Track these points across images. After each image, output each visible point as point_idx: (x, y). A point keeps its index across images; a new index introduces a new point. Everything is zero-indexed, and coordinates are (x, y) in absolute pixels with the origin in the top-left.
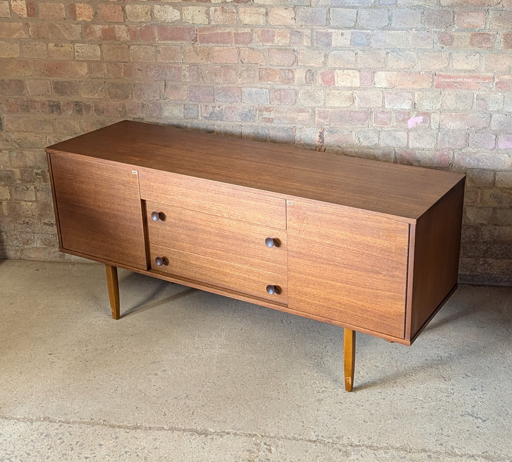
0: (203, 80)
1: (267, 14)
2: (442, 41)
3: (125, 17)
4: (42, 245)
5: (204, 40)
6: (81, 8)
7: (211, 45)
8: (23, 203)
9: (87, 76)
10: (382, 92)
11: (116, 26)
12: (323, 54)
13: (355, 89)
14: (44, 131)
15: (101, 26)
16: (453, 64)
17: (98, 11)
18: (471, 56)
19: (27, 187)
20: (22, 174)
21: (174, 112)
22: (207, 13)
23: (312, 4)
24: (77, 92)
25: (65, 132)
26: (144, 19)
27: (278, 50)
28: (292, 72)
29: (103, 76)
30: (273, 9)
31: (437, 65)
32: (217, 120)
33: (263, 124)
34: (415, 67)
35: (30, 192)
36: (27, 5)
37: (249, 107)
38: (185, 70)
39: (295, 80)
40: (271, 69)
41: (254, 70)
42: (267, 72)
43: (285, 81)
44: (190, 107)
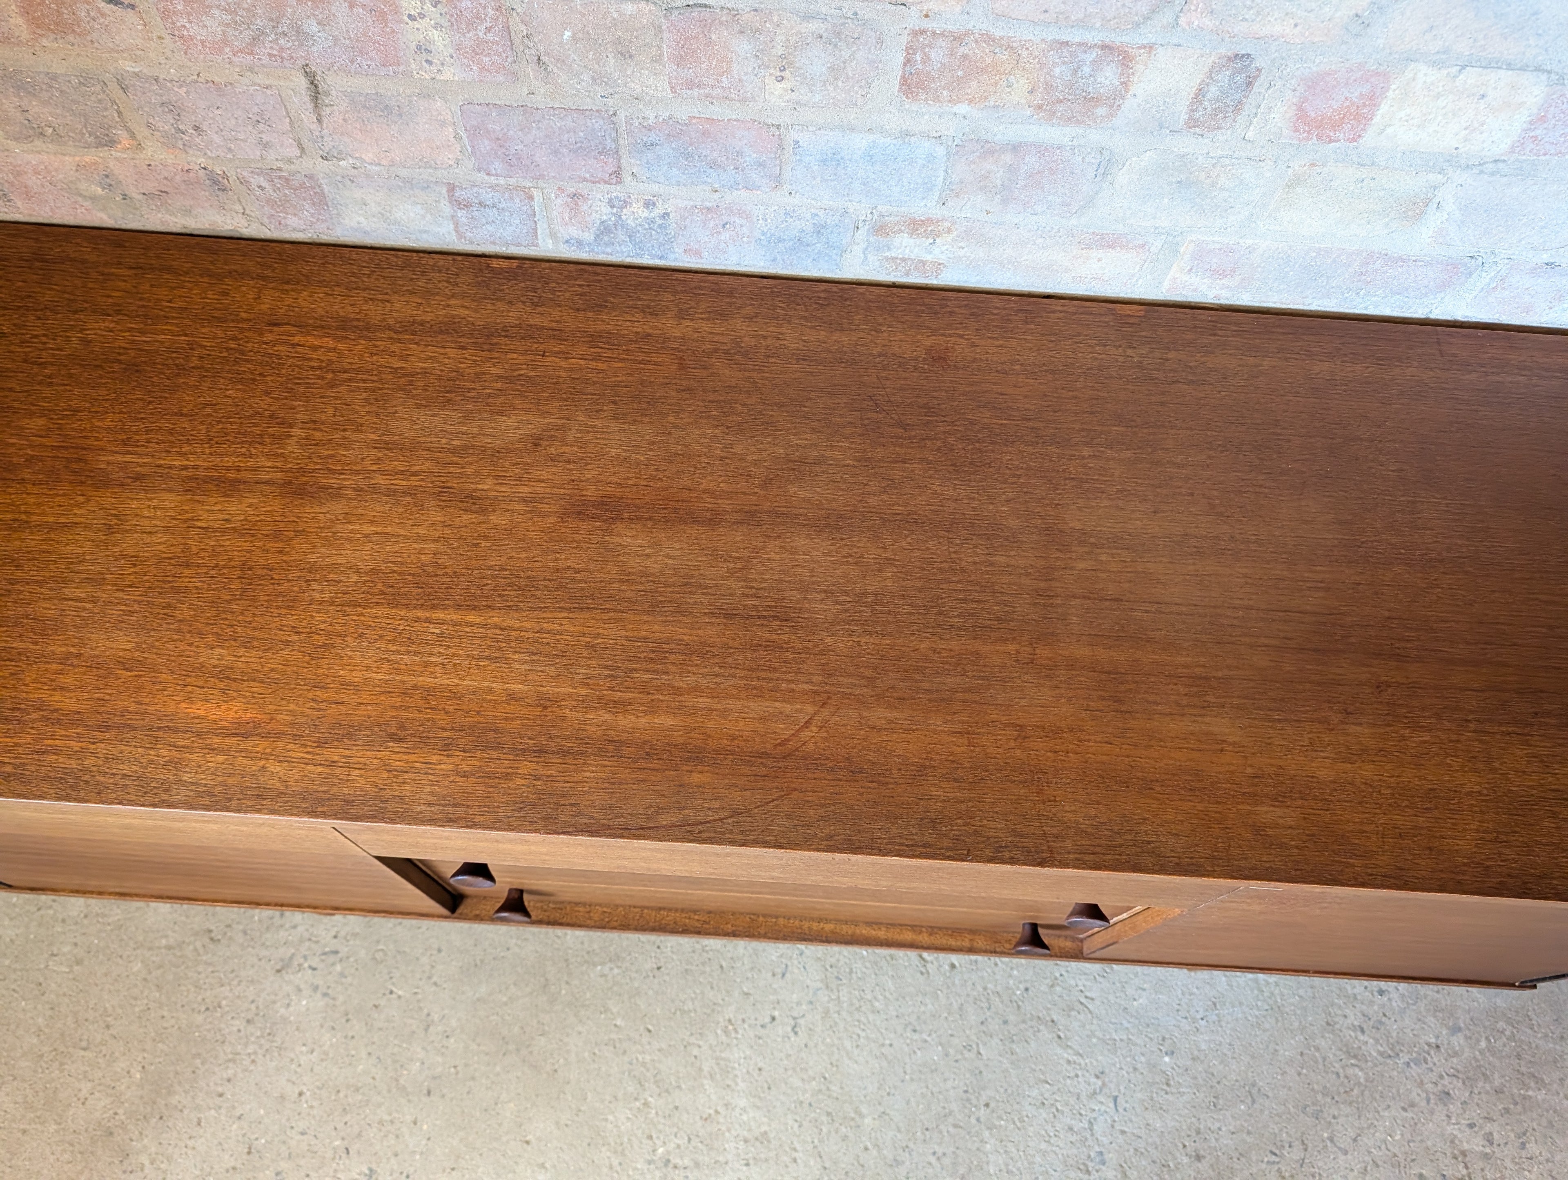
0: (548, 79)
13: (1466, 168)
28: (1126, 61)
37: (821, 213)
38: (422, 16)
39: (1130, 105)
40: (989, 39)
41: (880, 41)
42: (962, 50)
43: (1060, 108)
44: (488, 197)
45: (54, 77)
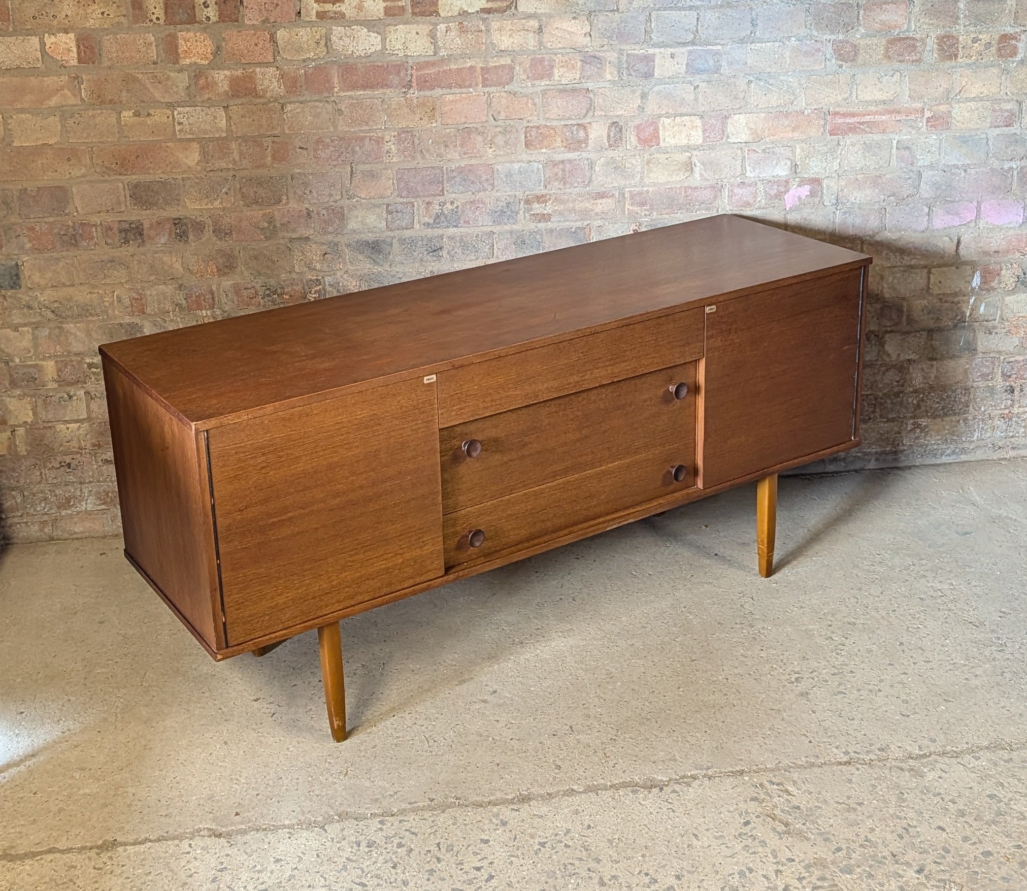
0: (424, 158)
1: (540, 30)
2: (840, 55)
3: (276, 52)
4: (99, 505)
5: (425, 83)
6: (188, 40)
7: (438, 92)
8: (61, 427)
9: (199, 168)
10: (741, 149)
11: (258, 70)
12: (639, 92)
13: (695, 149)
14: (108, 281)
15: (226, 72)
16: (859, 92)
17: (224, 44)
18: (886, 78)
19: (68, 395)
20: (59, 370)
21: (368, 221)
22: (432, 35)
23: (620, 7)
24: (178, 200)
25: (152, 278)
26: (312, 54)
27: (561, 91)
28: (585, 128)
29: (231, 166)
30: (552, 20)
31: (830, 98)
32: (448, 227)
33: (532, 226)
34: (795, 103)
35: (74, 403)
36: (77, 40)
37: (508, 198)
38: (390, 141)
39: (590, 141)
40: (546, 126)
41: (517, 131)
42: (540, 131)
43: (571, 146)
44: (399, 208)
45: (271, 178)
